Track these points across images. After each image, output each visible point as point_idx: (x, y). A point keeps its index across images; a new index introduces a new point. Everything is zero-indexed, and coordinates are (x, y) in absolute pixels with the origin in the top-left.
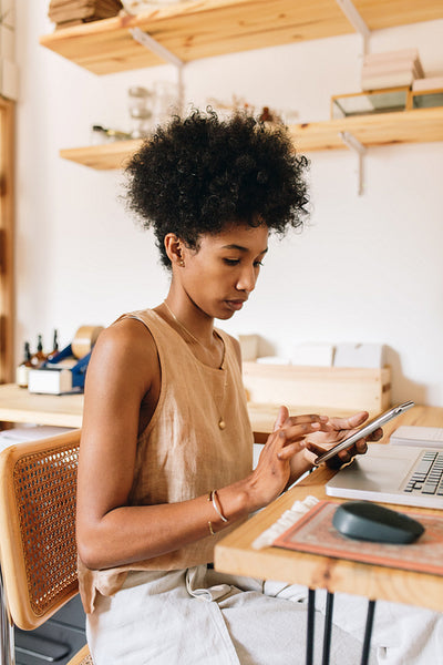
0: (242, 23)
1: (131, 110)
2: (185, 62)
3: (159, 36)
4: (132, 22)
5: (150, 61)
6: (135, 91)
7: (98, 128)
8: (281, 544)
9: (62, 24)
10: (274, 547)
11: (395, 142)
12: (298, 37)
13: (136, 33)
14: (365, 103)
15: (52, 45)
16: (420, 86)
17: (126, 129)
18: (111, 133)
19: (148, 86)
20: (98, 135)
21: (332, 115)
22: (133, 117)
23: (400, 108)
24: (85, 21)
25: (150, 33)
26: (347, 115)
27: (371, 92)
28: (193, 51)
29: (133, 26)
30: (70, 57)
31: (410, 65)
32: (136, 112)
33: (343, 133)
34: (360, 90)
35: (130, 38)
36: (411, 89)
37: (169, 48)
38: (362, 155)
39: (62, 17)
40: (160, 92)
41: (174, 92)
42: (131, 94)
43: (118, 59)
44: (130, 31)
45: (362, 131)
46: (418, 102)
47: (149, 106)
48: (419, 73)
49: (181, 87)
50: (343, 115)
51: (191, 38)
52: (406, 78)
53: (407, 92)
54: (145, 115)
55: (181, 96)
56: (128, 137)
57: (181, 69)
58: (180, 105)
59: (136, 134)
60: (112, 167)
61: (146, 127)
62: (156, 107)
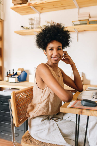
0: (54, 6)
2: (41, 13)
3: (36, 8)
4: (31, 5)
5: (34, 13)
6: (30, 19)
7: (22, 27)
8: (72, 107)
10: (71, 107)
11: (84, 31)
12: (65, 9)
13: (32, 7)
14: (79, 23)
15: (13, 9)
16: (90, 20)
17: (28, 27)
18: (25, 28)
19: (33, 18)
20: (22, 28)
21: (72, 25)
22: (30, 24)
23: (86, 24)
24: (20, 4)
25: (34, 7)
26: (75, 25)
27: (80, 20)
28: (43, 11)
29: (31, 6)
30: (16, 11)
31: (88, 15)
32: (30, 23)
33: (74, 29)
34: (78, 20)
35: (30, 8)
36: (88, 20)
37: (38, 10)
38: (78, 33)
39: (15, 3)
40: (35, 19)
41: (38, 19)
42: (29, 19)
43: (26, 12)
44: (30, 6)
45: (78, 28)
46: (90, 23)
47: (33, 22)
48: (90, 17)
49: (40, 18)
50: (74, 25)
51: (43, 8)
52: (87, 18)
53: (87, 21)
54: (32, 24)
55: (40, 20)
56: (29, 29)
57: (40, 14)
58: (40, 22)
59: (30, 28)
60: (25, 35)
61: (32, 26)
62: (35, 22)
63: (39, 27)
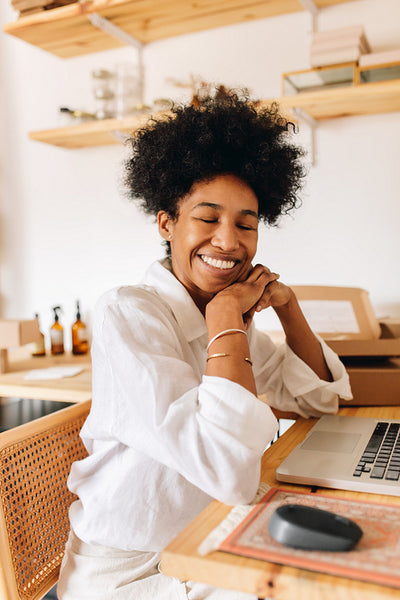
0: (195, 6)
1: (95, 92)
2: (144, 43)
3: (117, 20)
4: (90, 8)
5: (110, 44)
6: (98, 73)
7: (65, 110)
8: (227, 548)
9: (25, 12)
10: (220, 551)
11: (345, 115)
12: (250, 17)
13: (95, 19)
14: (315, 79)
15: (17, 32)
16: (367, 61)
17: (91, 110)
18: (78, 114)
19: (110, 68)
20: (65, 116)
21: (284, 92)
22: (97, 98)
23: (348, 82)
24: (46, 8)
25: (109, 18)
26: (299, 90)
27: (319, 68)
28: (151, 33)
29: (91, 12)
30: (35, 43)
31: (357, 41)
32: (100, 93)
33: (294, 109)
34: (309, 67)
35: (89, 23)
36: (357, 64)
37: (128, 32)
38: (314, 128)
39: (24, 6)
40: (121, 73)
41: (135, 73)
42: (94, 76)
43: (81, 44)
44: (89, 17)
45: (313, 106)
46: (365, 77)
47: (112, 86)
48: (366, 48)
49: (142, 68)
50: (293, 91)
51: (147, 21)
52: (353, 54)
53: (354, 67)
54: (108, 96)
55: (142, 76)
56: (93, 117)
57: (140, 51)
58: (141, 85)
59: (101, 115)
60: (79, 146)
61: (110, 107)
62: (119, 88)
63: (139, 106)
